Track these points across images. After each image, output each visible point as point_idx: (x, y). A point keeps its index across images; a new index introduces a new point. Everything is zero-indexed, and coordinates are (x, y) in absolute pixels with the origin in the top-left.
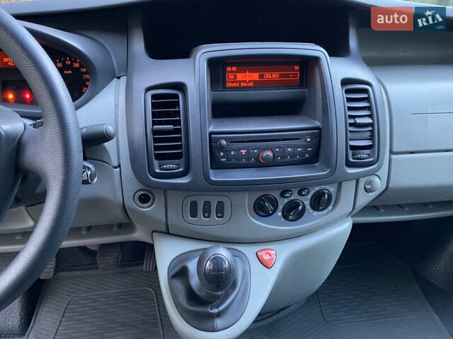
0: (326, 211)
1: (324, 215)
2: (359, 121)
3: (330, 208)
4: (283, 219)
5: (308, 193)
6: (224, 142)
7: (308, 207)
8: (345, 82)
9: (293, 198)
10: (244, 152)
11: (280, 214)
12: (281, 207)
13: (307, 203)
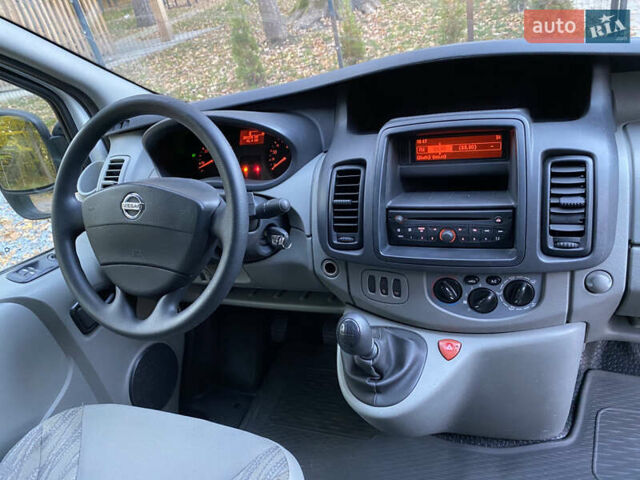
0: (527, 307)
1: (527, 311)
2: (564, 201)
3: (533, 304)
4: (469, 309)
5: (499, 283)
6: (400, 218)
7: (501, 299)
9: (480, 286)
10: (422, 229)
11: (465, 302)
12: (466, 295)
13: (500, 294)
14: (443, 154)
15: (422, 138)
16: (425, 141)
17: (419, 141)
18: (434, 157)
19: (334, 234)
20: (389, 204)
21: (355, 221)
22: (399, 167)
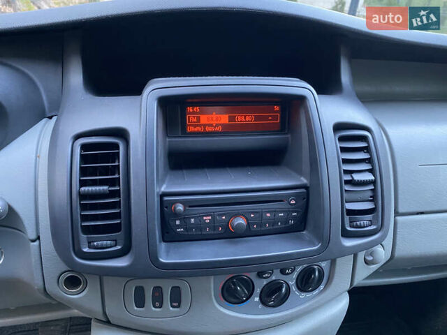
0: (317, 291)
1: (314, 297)
2: (357, 177)
3: (322, 287)
4: (261, 306)
5: (293, 271)
6: (180, 207)
7: (294, 288)
8: (338, 127)
9: (274, 278)
10: (207, 219)
11: (257, 299)
12: (258, 291)
13: (292, 283)
14: (217, 125)
15: (193, 105)
16: (197, 109)
17: (190, 109)
18: (209, 129)
19: (83, 238)
20: (164, 189)
21: (117, 216)
22: (168, 139)
